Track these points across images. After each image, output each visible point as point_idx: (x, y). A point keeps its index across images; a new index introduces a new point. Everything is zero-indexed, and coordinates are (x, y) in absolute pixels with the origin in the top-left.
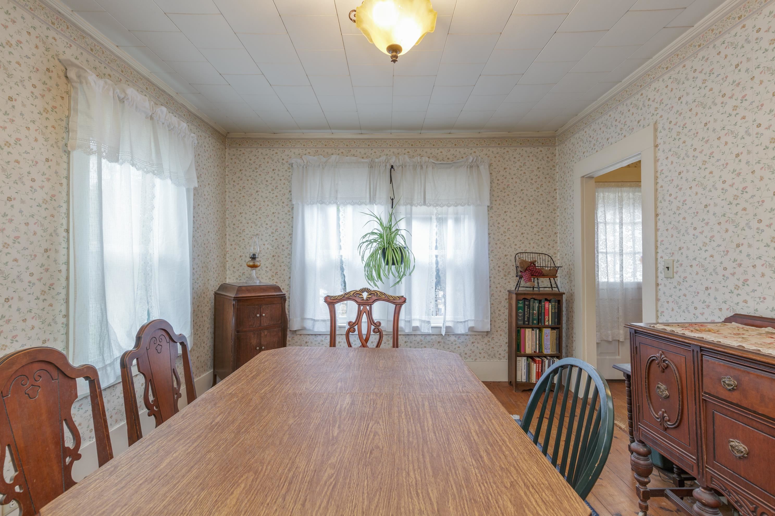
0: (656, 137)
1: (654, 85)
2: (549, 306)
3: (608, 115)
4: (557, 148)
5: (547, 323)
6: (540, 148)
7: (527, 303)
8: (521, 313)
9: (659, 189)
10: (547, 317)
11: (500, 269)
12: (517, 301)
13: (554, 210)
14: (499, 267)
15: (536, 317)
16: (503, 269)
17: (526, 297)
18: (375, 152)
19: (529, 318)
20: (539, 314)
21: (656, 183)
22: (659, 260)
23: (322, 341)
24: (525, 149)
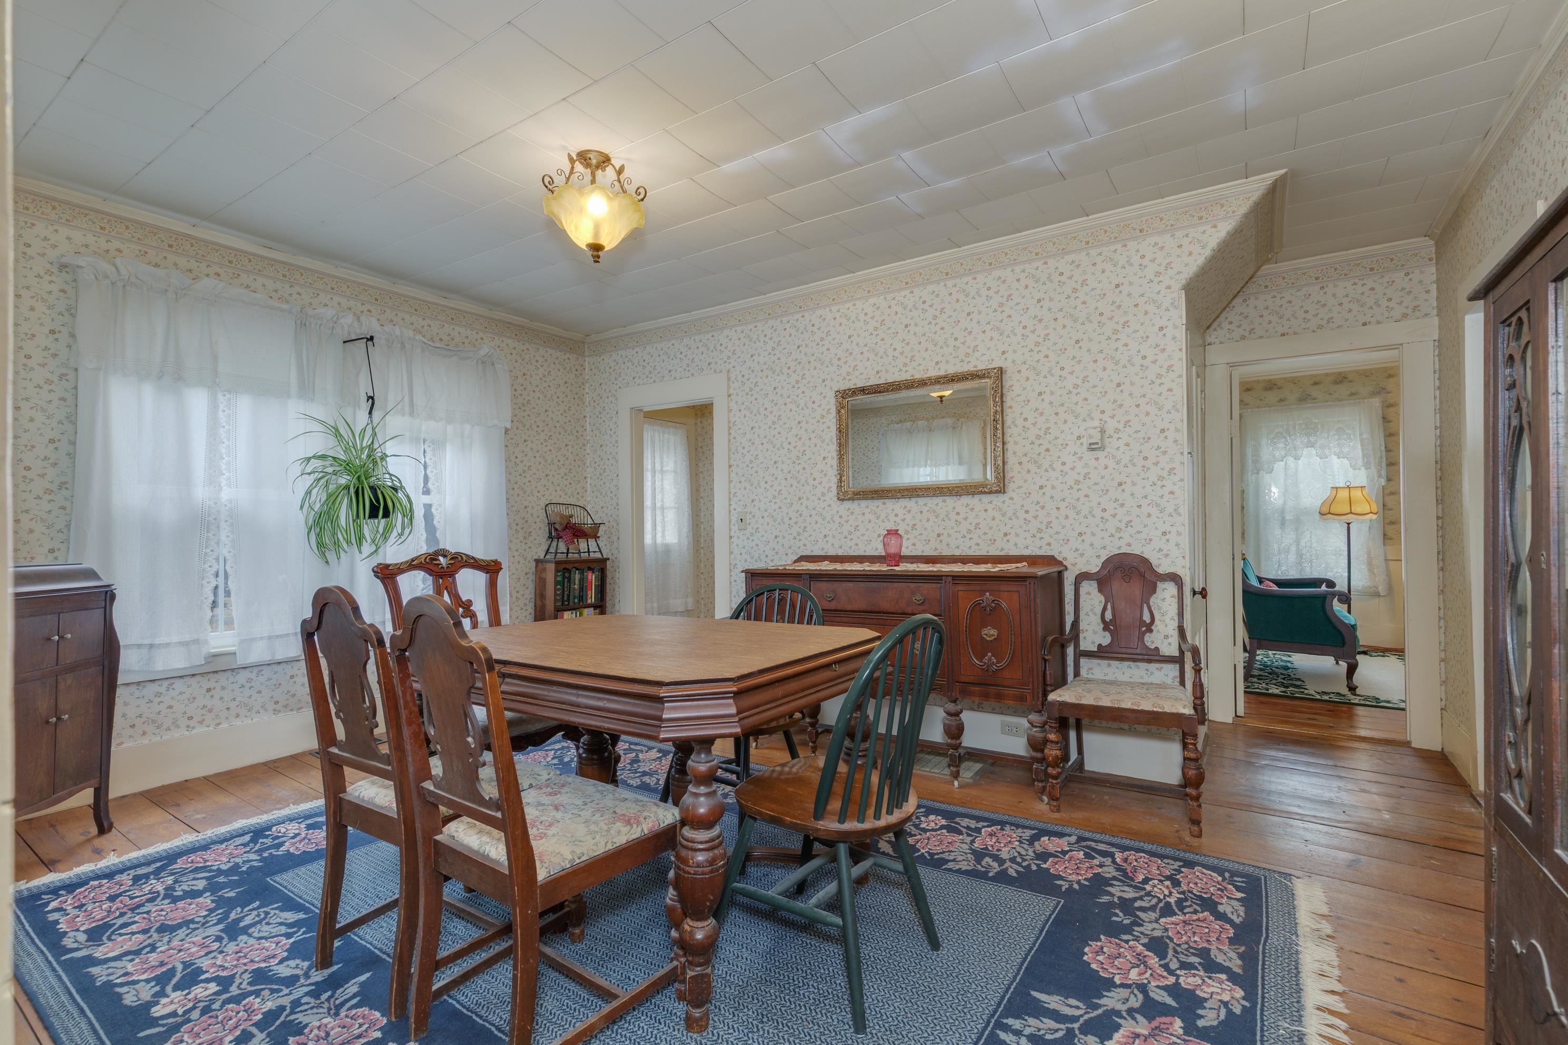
0: (729, 387)
1: (726, 332)
2: (592, 577)
3: (671, 342)
4: (587, 359)
5: (589, 601)
6: (568, 355)
7: (567, 575)
8: (559, 590)
9: (732, 440)
10: (589, 593)
11: (519, 528)
12: (557, 571)
13: (584, 445)
14: (517, 524)
15: (577, 594)
16: (522, 528)
17: (567, 566)
18: (299, 294)
19: (569, 596)
20: (581, 588)
21: (730, 434)
22: (732, 511)
23: (158, 694)
24: (550, 351)
